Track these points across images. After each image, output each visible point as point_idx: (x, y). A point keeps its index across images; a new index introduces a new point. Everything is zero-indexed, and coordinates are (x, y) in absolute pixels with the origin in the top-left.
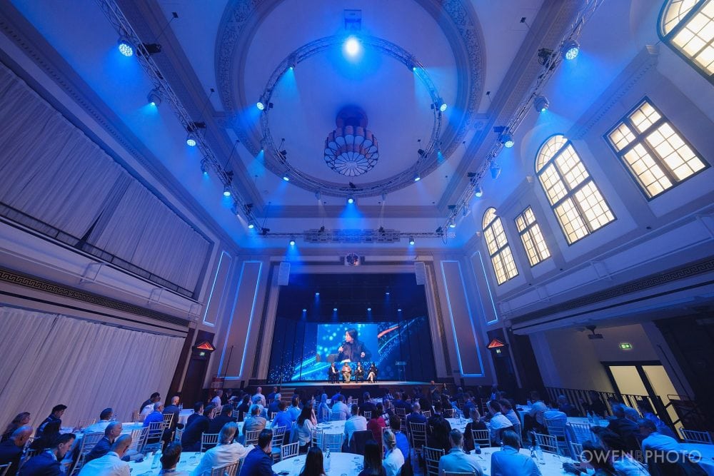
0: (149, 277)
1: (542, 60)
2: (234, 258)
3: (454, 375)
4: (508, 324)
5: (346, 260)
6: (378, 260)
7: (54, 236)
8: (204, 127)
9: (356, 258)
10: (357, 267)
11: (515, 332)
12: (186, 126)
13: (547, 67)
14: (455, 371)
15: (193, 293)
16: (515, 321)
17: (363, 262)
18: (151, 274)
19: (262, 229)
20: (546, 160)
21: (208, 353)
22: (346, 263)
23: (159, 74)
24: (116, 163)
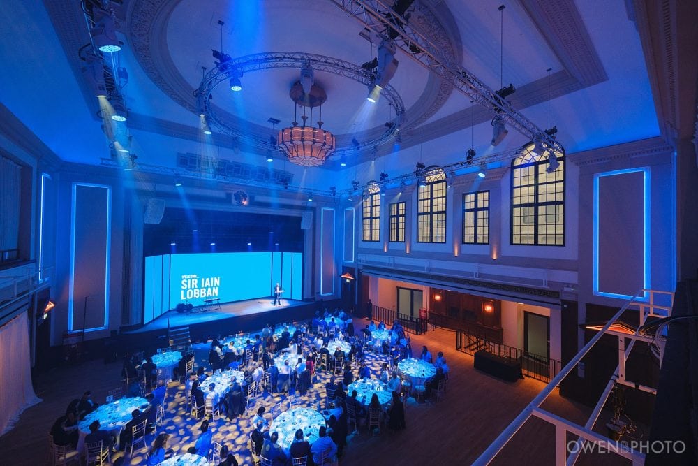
4: (360, 268)
5: (233, 197)
6: (274, 201)
9: (244, 195)
10: (245, 207)
11: (364, 274)
16: (366, 267)
17: (253, 202)
22: (234, 201)
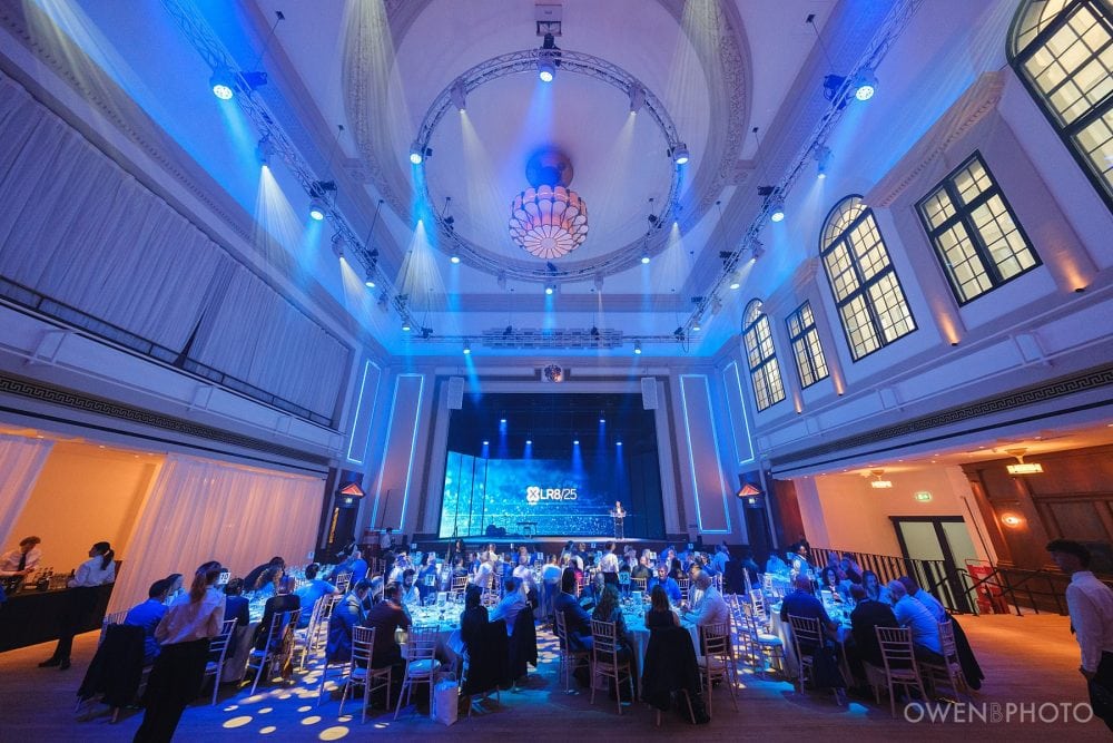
0: (272, 401)
1: (829, 92)
2: (383, 369)
3: (689, 531)
4: (767, 465)
5: (543, 373)
6: (597, 372)
7: (147, 351)
8: (333, 189)
9: (558, 370)
10: (559, 385)
11: (774, 477)
12: (309, 190)
13: (835, 104)
14: (691, 526)
15: (332, 421)
16: (775, 462)
17: (568, 377)
18: (274, 397)
19: (423, 329)
20: (838, 233)
21: (357, 499)
22: (544, 378)
23: (266, 117)
24: (213, 244)
